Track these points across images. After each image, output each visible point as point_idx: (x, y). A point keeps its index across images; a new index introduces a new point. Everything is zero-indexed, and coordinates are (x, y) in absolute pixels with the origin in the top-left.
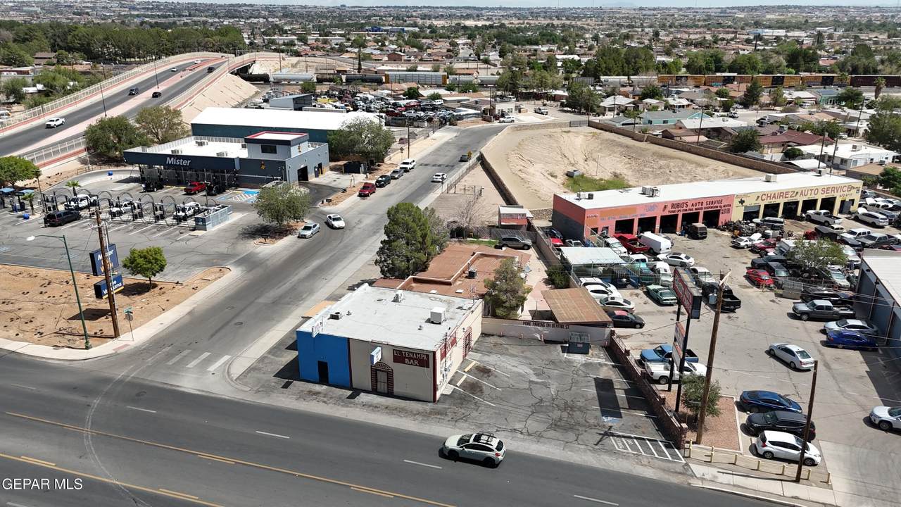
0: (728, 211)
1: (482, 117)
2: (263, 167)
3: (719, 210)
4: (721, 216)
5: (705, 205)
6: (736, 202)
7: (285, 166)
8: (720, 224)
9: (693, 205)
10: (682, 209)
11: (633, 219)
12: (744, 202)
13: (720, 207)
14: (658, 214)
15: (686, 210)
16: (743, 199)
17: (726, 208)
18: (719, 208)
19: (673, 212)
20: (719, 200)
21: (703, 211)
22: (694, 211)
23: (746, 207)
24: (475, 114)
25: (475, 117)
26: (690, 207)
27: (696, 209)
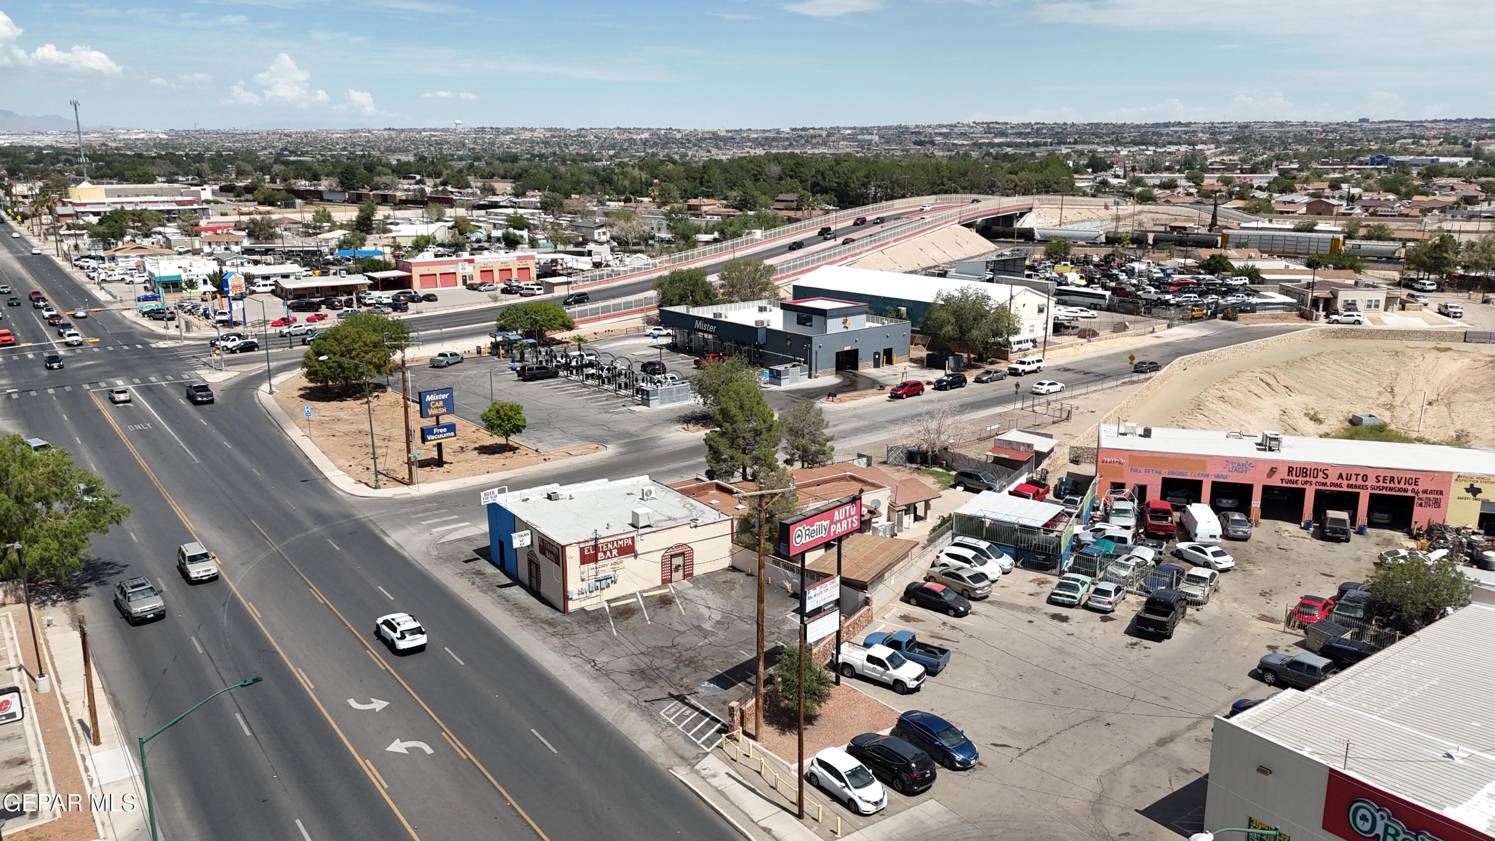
0: (1437, 504)
1: (1300, 310)
2: (789, 343)
3: (1413, 498)
4: (1417, 510)
5: (1371, 482)
6: (1458, 489)
7: (811, 344)
8: (1414, 527)
9: (1341, 476)
10: (1314, 480)
11: (1200, 482)
12: (1479, 491)
13: (1413, 491)
14: (1258, 481)
15: (1325, 484)
16: (1476, 486)
17: (1432, 496)
18: (1409, 494)
19: (1291, 481)
20: (1414, 477)
21: (1370, 491)
22: (1345, 489)
23: (1485, 503)
24: (1284, 304)
25: (1283, 309)
26: (1333, 479)
27: (1349, 486)
